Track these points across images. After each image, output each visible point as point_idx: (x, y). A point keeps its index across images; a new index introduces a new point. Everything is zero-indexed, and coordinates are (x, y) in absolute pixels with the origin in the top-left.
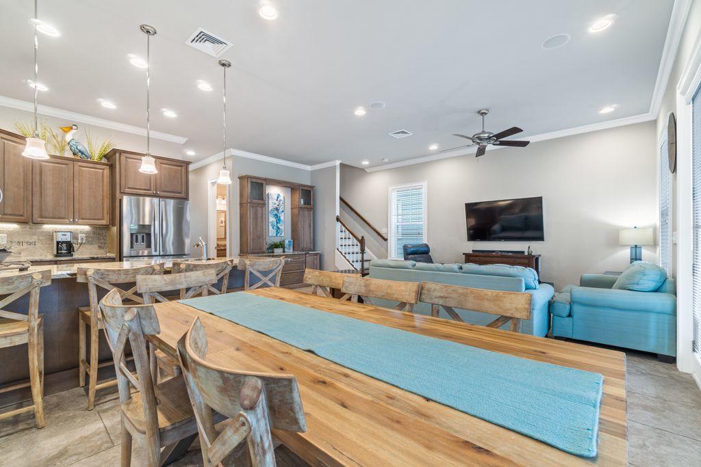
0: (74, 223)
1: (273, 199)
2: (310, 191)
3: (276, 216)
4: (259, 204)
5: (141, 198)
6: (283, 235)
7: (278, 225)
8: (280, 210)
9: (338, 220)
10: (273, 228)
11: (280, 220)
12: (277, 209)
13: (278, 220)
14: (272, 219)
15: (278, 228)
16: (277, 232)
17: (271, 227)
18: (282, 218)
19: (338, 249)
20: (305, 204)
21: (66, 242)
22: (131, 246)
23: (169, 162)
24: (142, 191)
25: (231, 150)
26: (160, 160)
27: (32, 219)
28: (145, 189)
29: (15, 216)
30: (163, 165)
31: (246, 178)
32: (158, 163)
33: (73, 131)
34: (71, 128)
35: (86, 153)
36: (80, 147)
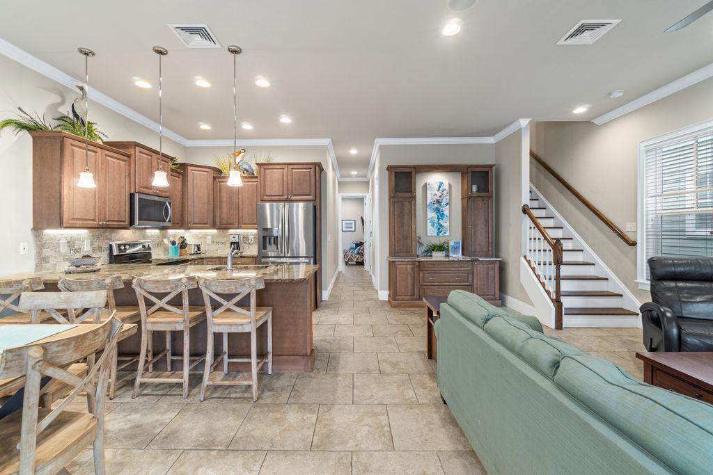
0: (239, 228)
1: (432, 190)
2: (487, 173)
3: (437, 210)
4: (405, 198)
5: (275, 204)
6: (448, 234)
7: (441, 222)
8: (444, 202)
9: (525, 210)
10: (433, 226)
11: (443, 215)
12: (438, 202)
13: (440, 214)
14: (431, 215)
15: (441, 226)
16: (439, 231)
17: (429, 225)
18: (446, 212)
19: (525, 257)
20: (478, 191)
21: (236, 243)
22: (265, 248)
23: (299, 166)
24: (276, 198)
25: (377, 140)
26: (291, 166)
27: (214, 226)
28: (279, 196)
29: (201, 225)
30: (294, 170)
31: (390, 168)
32: (289, 169)
33: (242, 155)
34: (240, 153)
35: (250, 170)
36: (245, 166)
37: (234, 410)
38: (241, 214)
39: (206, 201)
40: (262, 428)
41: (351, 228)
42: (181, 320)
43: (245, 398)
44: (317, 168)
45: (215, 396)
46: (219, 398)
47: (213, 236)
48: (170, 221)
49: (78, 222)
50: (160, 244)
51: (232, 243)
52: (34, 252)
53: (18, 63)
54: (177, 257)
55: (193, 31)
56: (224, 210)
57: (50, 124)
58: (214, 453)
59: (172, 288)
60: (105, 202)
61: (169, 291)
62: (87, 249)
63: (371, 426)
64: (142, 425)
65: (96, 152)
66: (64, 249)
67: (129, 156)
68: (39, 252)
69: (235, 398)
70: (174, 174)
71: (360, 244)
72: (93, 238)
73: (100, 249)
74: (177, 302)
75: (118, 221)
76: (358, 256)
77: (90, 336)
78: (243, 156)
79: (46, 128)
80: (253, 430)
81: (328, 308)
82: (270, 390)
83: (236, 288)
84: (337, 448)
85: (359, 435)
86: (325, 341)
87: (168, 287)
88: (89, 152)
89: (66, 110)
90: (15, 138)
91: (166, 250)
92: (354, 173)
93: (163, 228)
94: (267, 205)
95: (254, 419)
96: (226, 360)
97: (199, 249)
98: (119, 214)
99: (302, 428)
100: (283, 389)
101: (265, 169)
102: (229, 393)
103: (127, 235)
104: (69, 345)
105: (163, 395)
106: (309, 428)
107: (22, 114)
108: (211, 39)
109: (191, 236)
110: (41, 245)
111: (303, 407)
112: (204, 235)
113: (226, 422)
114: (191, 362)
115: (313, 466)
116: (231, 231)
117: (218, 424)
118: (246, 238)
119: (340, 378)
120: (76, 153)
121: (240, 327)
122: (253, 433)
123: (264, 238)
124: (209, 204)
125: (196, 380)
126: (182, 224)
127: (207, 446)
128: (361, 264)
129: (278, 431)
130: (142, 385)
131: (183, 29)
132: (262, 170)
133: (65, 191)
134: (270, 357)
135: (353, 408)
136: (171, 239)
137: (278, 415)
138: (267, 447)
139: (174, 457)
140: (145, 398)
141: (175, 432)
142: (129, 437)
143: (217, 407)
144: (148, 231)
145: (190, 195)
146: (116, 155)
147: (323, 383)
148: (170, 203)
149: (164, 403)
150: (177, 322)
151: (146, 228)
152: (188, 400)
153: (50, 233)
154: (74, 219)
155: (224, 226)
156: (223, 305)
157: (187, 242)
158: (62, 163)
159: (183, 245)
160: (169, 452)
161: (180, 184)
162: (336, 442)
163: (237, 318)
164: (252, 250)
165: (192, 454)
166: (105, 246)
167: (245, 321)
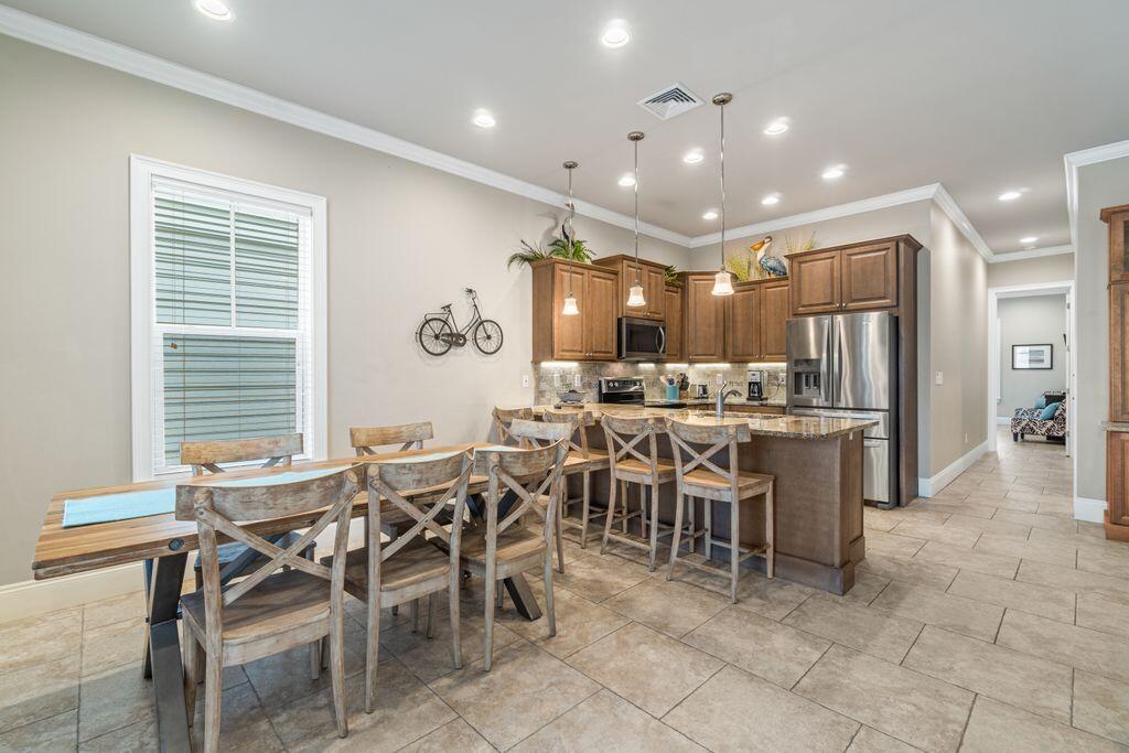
0: (760, 360)
5: (823, 318)
21: (757, 383)
22: (798, 390)
23: (863, 249)
24: (820, 308)
25: (1067, 158)
26: (848, 251)
27: (724, 358)
28: (825, 304)
29: (708, 357)
30: (854, 258)
31: (1108, 216)
32: (845, 257)
33: (766, 246)
34: (764, 243)
35: (779, 268)
36: (771, 263)
37: (703, 603)
38: (763, 339)
39: (713, 321)
40: (732, 634)
41: (1042, 361)
42: (649, 471)
43: (723, 595)
44: (902, 245)
45: (685, 580)
46: (690, 584)
47: (725, 374)
48: (663, 352)
49: (567, 354)
50: (655, 382)
51: (750, 384)
52: (533, 385)
53: (520, 196)
54: (676, 401)
55: (664, 98)
56: (740, 335)
57: (545, 250)
58: (662, 637)
59: (638, 430)
60: (591, 330)
61: (635, 433)
62: (577, 384)
63: (919, 709)
64: (601, 582)
65: (582, 274)
66: (557, 384)
67: (616, 273)
68: (537, 386)
69: (710, 591)
70: (671, 288)
71: (1056, 399)
72: (585, 372)
73: (589, 385)
74: (643, 447)
75: (605, 352)
76: (1050, 423)
77: (536, 455)
78: (770, 247)
79: (542, 257)
80: (719, 633)
81: (926, 510)
82: (761, 597)
83: (709, 436)
84: (836, 708)
85: (888, 710)
86: (892, 560)
87: (634, 428)
88: (573, 275)
89: (558, 234)
90: (520, 271)
91: (663, 391)
92: (1029, 240)
93: (658, 361)
94: (811, 321)
95: (725, 623)
96: (708, 541)
97: (705, 391)
98: (606, 344)
99: (790, 659)
100: (781, 603)
101: (800, 263)
102: (704, 583)
103: (618, 370)
104: (518, 458)
105: (630, 560)
106: (801, 664)
107: (524, 246)
108: (688, 99)
109: (696, 373)
110: (539, 377)
111: (803, 635)
112: (713, 372)
113: (688, 611)
114: (659, 530)
115: (785, 710)
116: (752, 365)
117: (678, 611)
118: (773, 376)
119: (892, 621)
120: (564, 276)
121: (717, 493)
122: (717, 637)
123: (798, 375)
124: (717, 326)
125: (663, 554)
126: (681, 356)
127: (659, 627)
128: (1061, 441)
129: (751, 648)
130: (610, 542)
131: (654, 101)
132: (795, 265)
133: (556, 321)
134: (770, 552)
135: (897, 671)
136: (670, 376)
137: (760, 631)
138: (728, 659)
139: (622, 623)
140: (612, 558)
141: (631, 600)
142: (589, 589)
143: (683, 593)
144: (641, 365)
145: (692, 316)
146: (602, 274)
147: (854, 618)
148: (664, 329)
149: (629, 569)
150: (645, 474)
151: (638, 362)
152: (654, 574)
153: (545, 365)
154: (563, 351)
155: (740, 359)
156: (693, 458)
157: (690, 381)
158: (553, 290)
159: (684, 384)
160: (619, 616)
161: (679, 300)
162: (840, 700)
163: (716, 481)
164: (779, 397)
165: (640, 628)
166: (595, 382)
167: (723, 487)
